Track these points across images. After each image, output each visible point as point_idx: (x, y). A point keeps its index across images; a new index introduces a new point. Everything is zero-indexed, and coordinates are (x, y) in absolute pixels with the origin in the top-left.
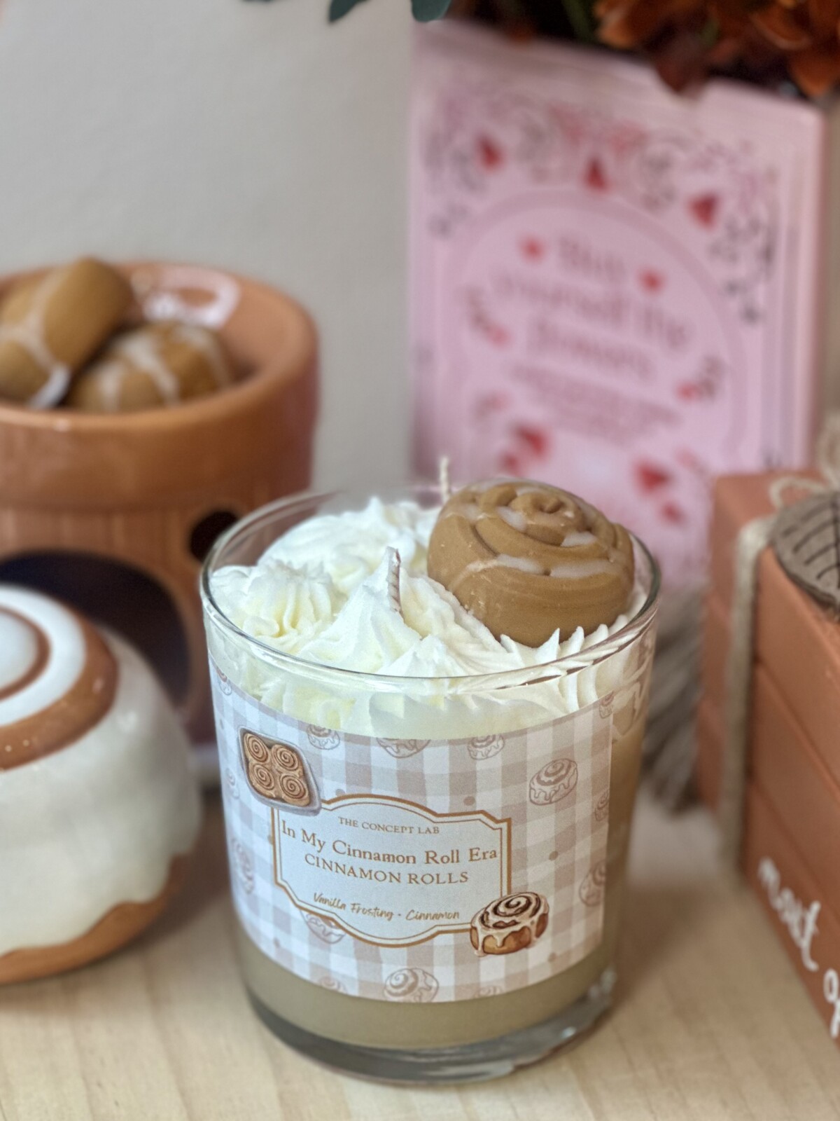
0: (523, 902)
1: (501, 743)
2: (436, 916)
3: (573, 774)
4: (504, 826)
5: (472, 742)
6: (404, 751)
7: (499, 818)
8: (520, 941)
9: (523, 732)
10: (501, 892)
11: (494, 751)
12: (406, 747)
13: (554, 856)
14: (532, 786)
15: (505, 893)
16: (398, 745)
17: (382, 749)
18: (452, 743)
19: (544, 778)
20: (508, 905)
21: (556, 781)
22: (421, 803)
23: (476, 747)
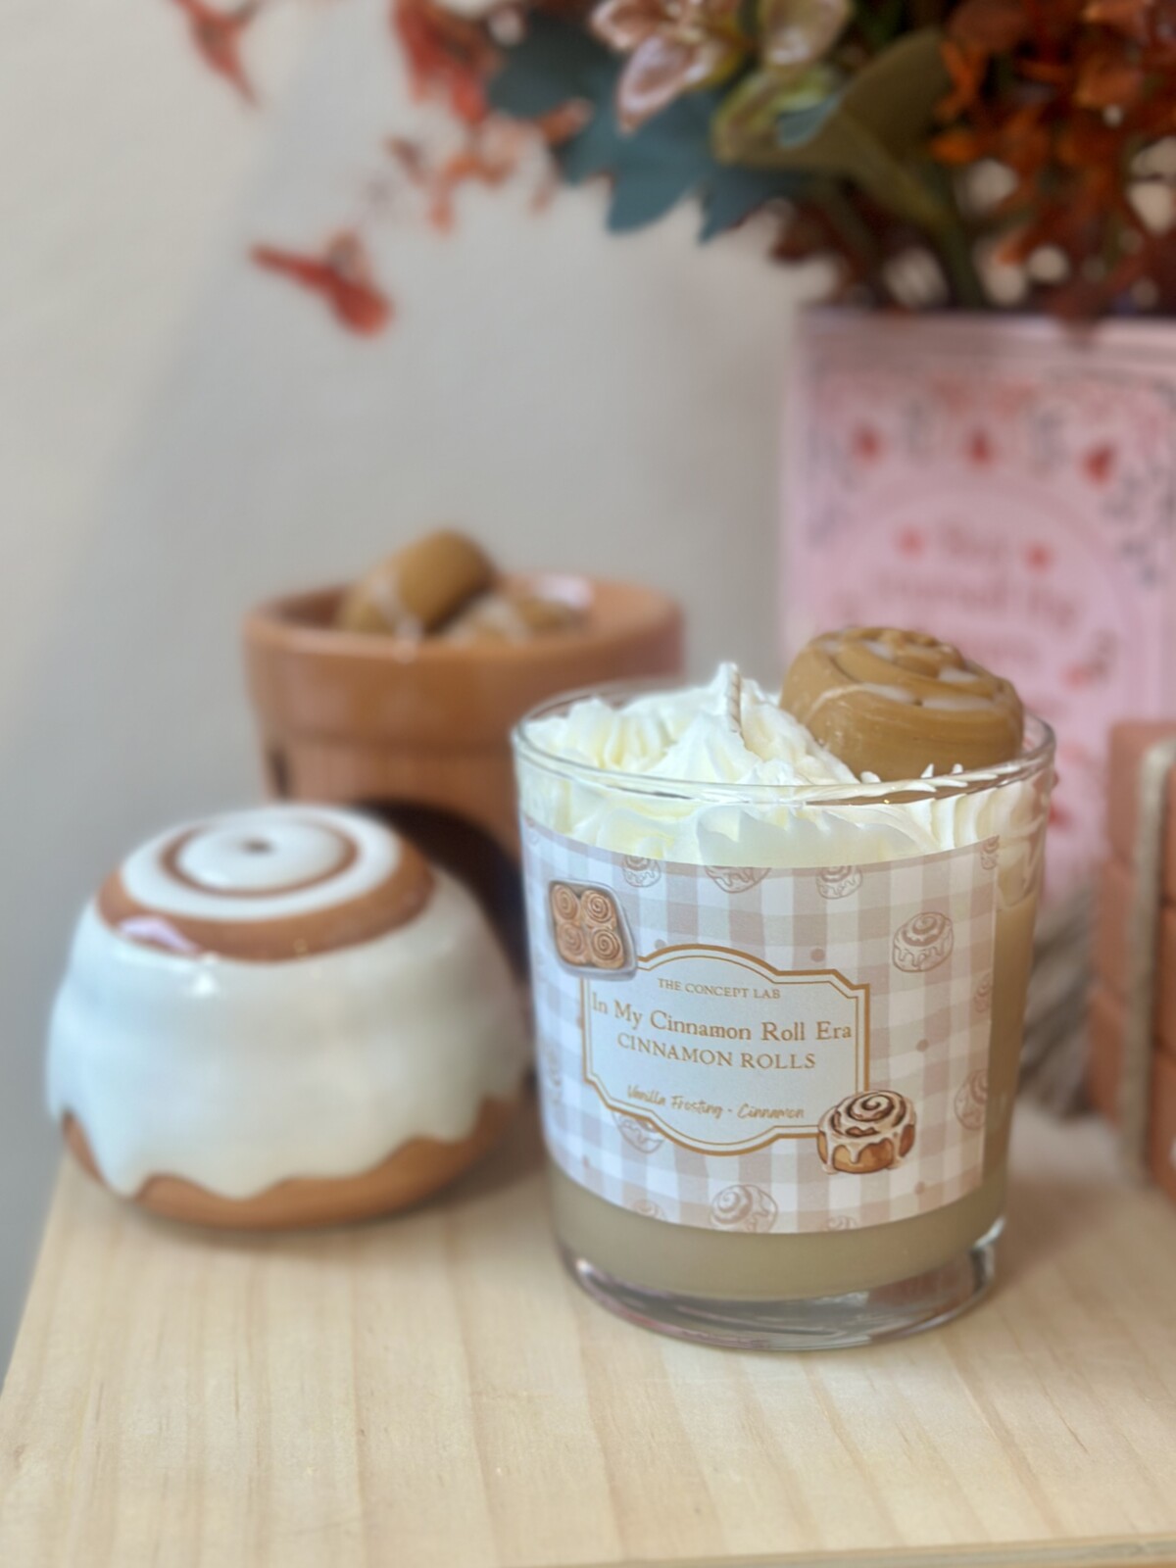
0: (884, 1104)
1: (857, 877)
2: (776, 1114)
3: (948, 937)
4: (861, 993)
5: (822, 873)
6: (738, 883)
7: (854, 982)
8: (879, 1159)
9: (885, 867)
10: (857, 1088)
11: (849, 888)
12: (740, 877)
13: (923, 1046)
14: (897, 944)
15: (861, 1089)
16: (730, 876)
17: (711, 880)
18: (798, 873)
19: (911, 935)
20: (865, 1106)
21: (927, 942)
22: (758, 956)
23: (826, 880)
